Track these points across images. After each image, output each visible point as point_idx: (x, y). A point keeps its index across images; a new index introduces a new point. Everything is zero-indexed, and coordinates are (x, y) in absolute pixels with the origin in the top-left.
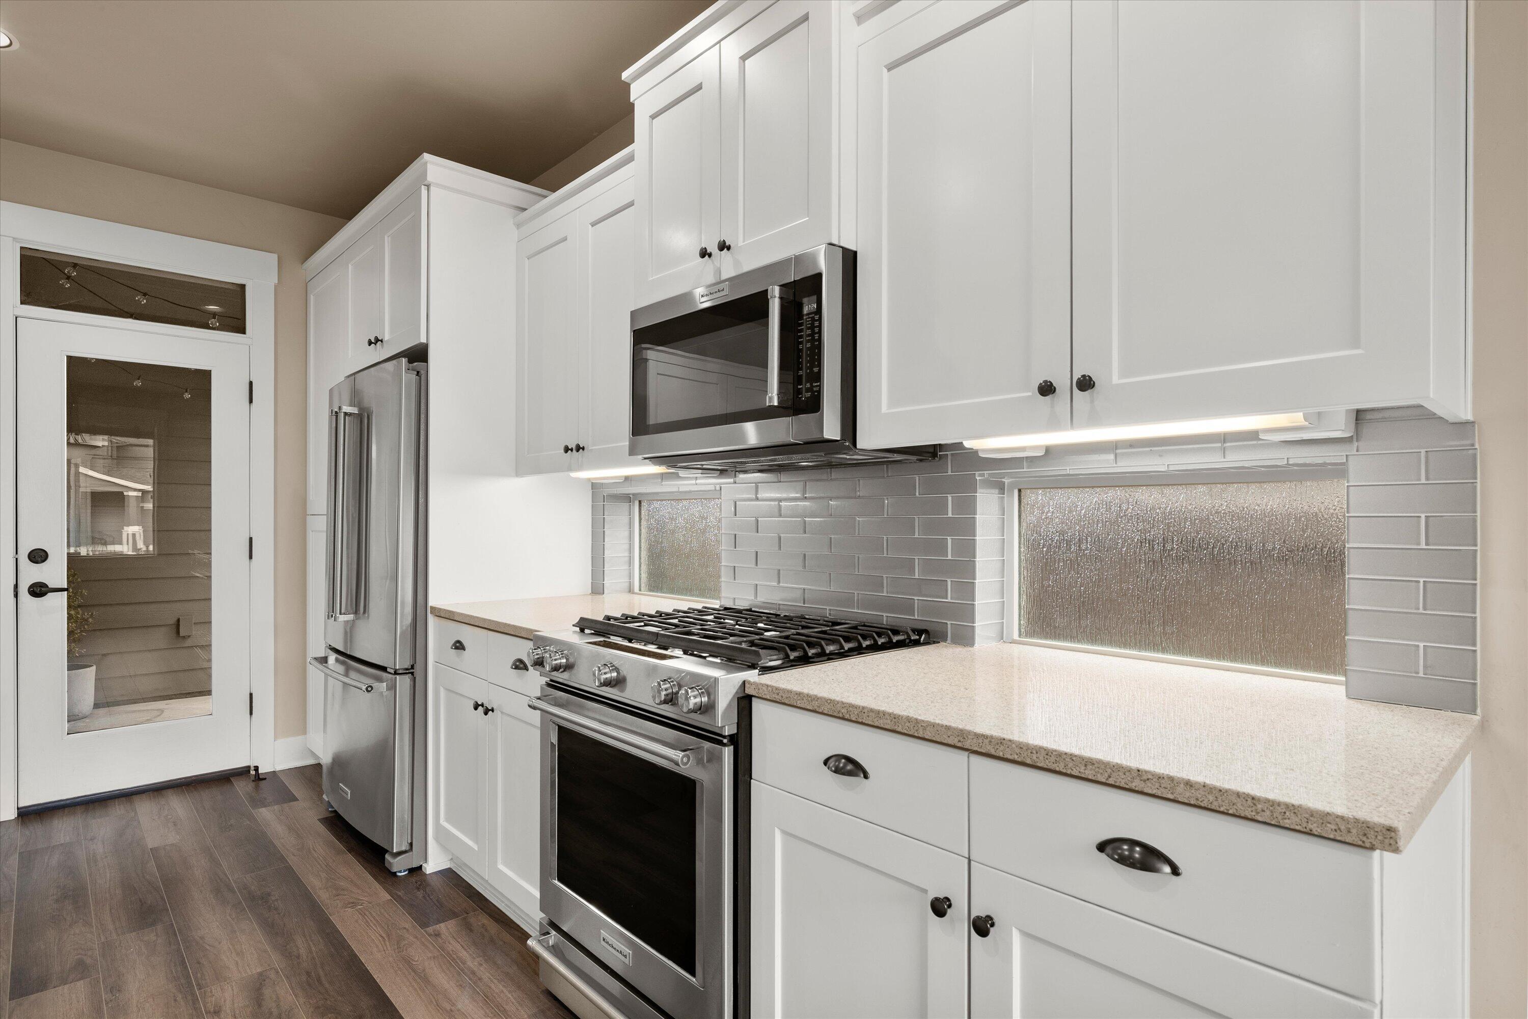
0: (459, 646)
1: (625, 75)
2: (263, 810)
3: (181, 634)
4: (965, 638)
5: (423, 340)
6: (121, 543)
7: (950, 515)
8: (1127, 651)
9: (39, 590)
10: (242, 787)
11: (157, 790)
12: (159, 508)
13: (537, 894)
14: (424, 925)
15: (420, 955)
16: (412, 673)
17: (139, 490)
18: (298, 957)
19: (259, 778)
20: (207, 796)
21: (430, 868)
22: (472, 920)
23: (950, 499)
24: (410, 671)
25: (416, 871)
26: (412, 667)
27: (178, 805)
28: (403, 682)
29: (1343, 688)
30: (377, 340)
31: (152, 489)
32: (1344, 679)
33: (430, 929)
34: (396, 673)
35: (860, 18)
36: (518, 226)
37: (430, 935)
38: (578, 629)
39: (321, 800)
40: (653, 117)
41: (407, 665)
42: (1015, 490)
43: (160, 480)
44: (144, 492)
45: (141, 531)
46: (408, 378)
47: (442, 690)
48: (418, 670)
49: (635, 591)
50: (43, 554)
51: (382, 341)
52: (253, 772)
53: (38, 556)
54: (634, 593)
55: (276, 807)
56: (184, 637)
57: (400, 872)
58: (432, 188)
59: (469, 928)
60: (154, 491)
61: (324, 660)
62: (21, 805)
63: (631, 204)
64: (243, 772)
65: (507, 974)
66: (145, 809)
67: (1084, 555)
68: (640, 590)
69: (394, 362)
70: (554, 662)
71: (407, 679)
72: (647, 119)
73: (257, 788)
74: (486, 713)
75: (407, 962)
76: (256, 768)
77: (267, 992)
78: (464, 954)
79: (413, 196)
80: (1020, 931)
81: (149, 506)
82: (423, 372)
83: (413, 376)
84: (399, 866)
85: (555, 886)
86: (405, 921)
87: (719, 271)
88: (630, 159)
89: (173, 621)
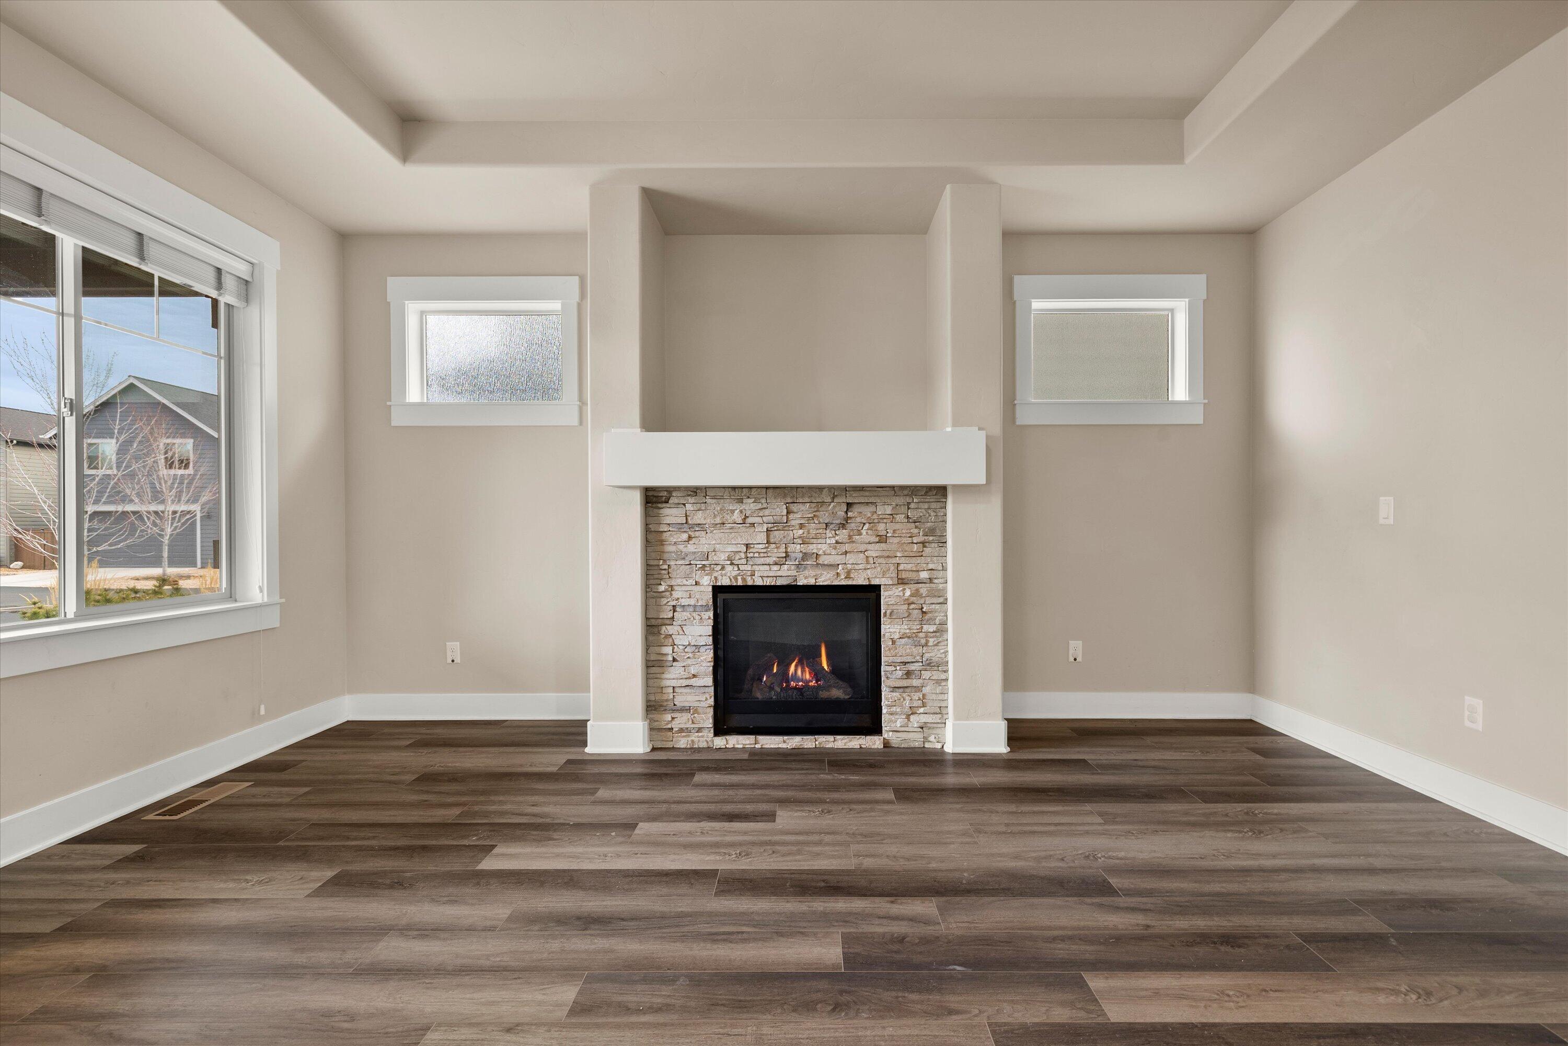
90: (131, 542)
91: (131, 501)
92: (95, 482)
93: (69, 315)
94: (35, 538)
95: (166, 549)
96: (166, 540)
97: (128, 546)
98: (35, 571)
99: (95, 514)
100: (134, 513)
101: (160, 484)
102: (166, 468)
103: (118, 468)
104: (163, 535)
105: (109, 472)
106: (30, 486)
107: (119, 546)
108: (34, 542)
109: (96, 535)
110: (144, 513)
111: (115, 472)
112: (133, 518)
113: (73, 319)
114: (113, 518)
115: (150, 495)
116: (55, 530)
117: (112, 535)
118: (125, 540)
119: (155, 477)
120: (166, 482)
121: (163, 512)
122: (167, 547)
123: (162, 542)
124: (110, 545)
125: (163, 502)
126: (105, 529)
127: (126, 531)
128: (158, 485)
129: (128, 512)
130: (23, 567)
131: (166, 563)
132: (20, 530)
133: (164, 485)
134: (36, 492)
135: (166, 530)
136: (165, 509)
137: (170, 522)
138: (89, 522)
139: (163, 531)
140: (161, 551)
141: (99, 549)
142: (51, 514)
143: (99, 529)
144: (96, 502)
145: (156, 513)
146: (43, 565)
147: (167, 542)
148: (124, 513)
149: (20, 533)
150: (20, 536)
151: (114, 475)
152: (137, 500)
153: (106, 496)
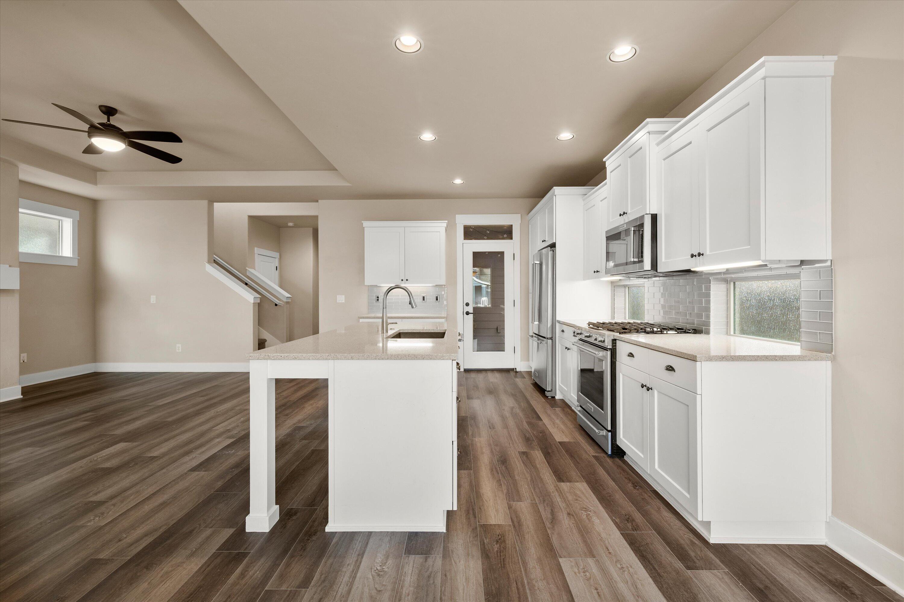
0: (563, 331)
1: (604, 160)
2: (517, 379)
3: (498, 332)
4: (708, 332)
5: (554, 241)
6: (480, 304)
7: (703, 291)
8: (754, 337)
9: (468, 313)
10: (512, 374)
11: (493, 370)
12: (492, 291)
13: (576, 398)
14: (552, 407)
15: (549, 412)
16: (552, 339)
17: (486, 285)
18: (521, 406)
19: (516, 372)
20: (504, 374)
21: (557, 397)
22: (565, 409)
23: (703, 286)
24: (551, 338)
25: (553, 397)
26: (552, 337)
27: (497, 375)
28: (550, 341)
29: (799, 347)
30: (544, 241)
31: (490, 284)
32: (800, 343)
33: (553, 408)
34: (547, 339)
35: (658, 144)
36: (584, 200)
37: (553, 409)
38: (588, 325)
39: (532, 378)
40: (611, 172)
41: (550, 337)
42: (731, 283)
43: (492, 282)
44: (488, 285)
45: (487, 300)
46: (550, 253)
47: (560, 344)
48: (553, 339)
49: (731, 334)
50: (468, 304)
51: (545, 241)
52: (515, 370)
53: (467, 304)
54: (730, 335)
55: (520, 379)
56: (499, 333)
57: (549, 397)
58: (556, 196)
59: (564, 410)
60: (491, 285)
61: (532, 336)
62: (464, 368)
63: (606, 198)
64: (512, 370)
65: (570, 420)
66: (490, 374)
67: (752, 305)
68: (735, 333)
69: (547, 248)
70: (586, 335)
71: (550, 340)
72: (609, 173)
73: (516, 374)
74: (568, 350)
75: (546, 412)
76: (516, 369)
77: (514, 410)
78: (560, 414)
79: (551, 199)
80: (657, 391)
81: (489, 290)
82: (555, 251)
83: (552, 252)
84: (547, 394)
85: (579, 394)
86: (548, 406)
87: (624, 220)
88: (606, 184)
89: (496, 327)
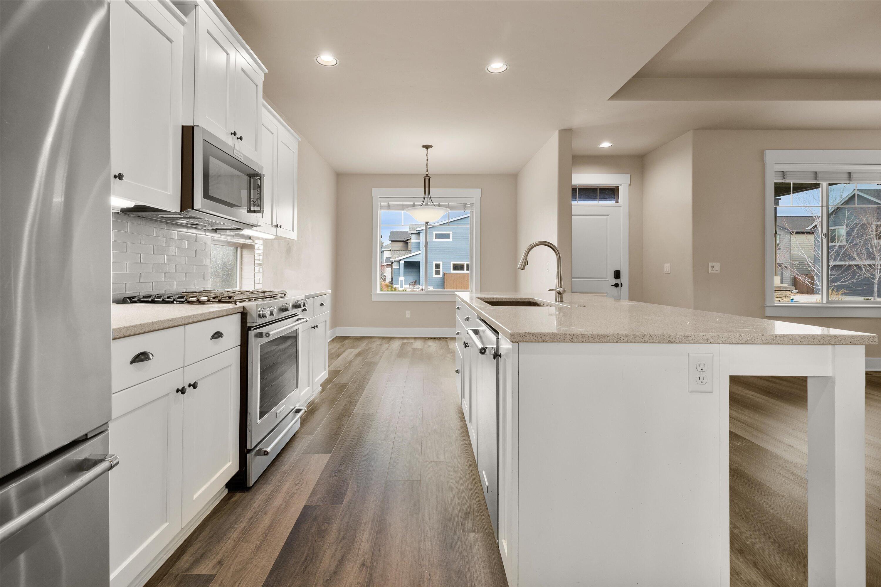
90: (852, 281)
91: (854, 259)
92: (834, 251)
93: (825, 206)
94: (806, 278)
95: (876, 286)
96: (876, 281)
97: (851, 284)
98: (803, 295)
99: (835, 266)
100: (856, 265)
101: (872, 249)
102: (876, 239)
103: (847, 241)
104: (874, 278)
105: (842, 244)
106: (804, 255)
107: (846, 283)
108: (804, 279)
109: (834, 278)
110: (863, 266)
111: (845, 243)
112: (855, 268)
113: (826, 207)
114: (843, 269)
115: (866, 256)
116: (814, 275)
117: (842, 278)
118: (849, 280)
119: (869, 245)
120: (876, 247)
121: (874, 265)
122: (876, 285)
123: (873, 282)
124: (841, 282)
125: (874, 259)
126: (839, 274)
127: (850, 276)
128: (871, 250)
129: (852, 265)
130: (798, 293)
131: (876, 295)
132: (799, 275)
133: (875, 249)
134: (806, 258)
135: (876, 275)
136: (876, 263)
137: (879, 270)
138: (831, 271)
139: (874, 276)
140: (873, 287)
141: (836, 284)
142: (812, 267)
143: (836, 274)
144: (835, 260)
145: (869, 265)
146: (807, 292)
147: (876, 282)
148: (849, 266)
149: (799, 276)
150: (799, 277)
151: (845, 245)
152: (857, 258)
153: (839, 258)
